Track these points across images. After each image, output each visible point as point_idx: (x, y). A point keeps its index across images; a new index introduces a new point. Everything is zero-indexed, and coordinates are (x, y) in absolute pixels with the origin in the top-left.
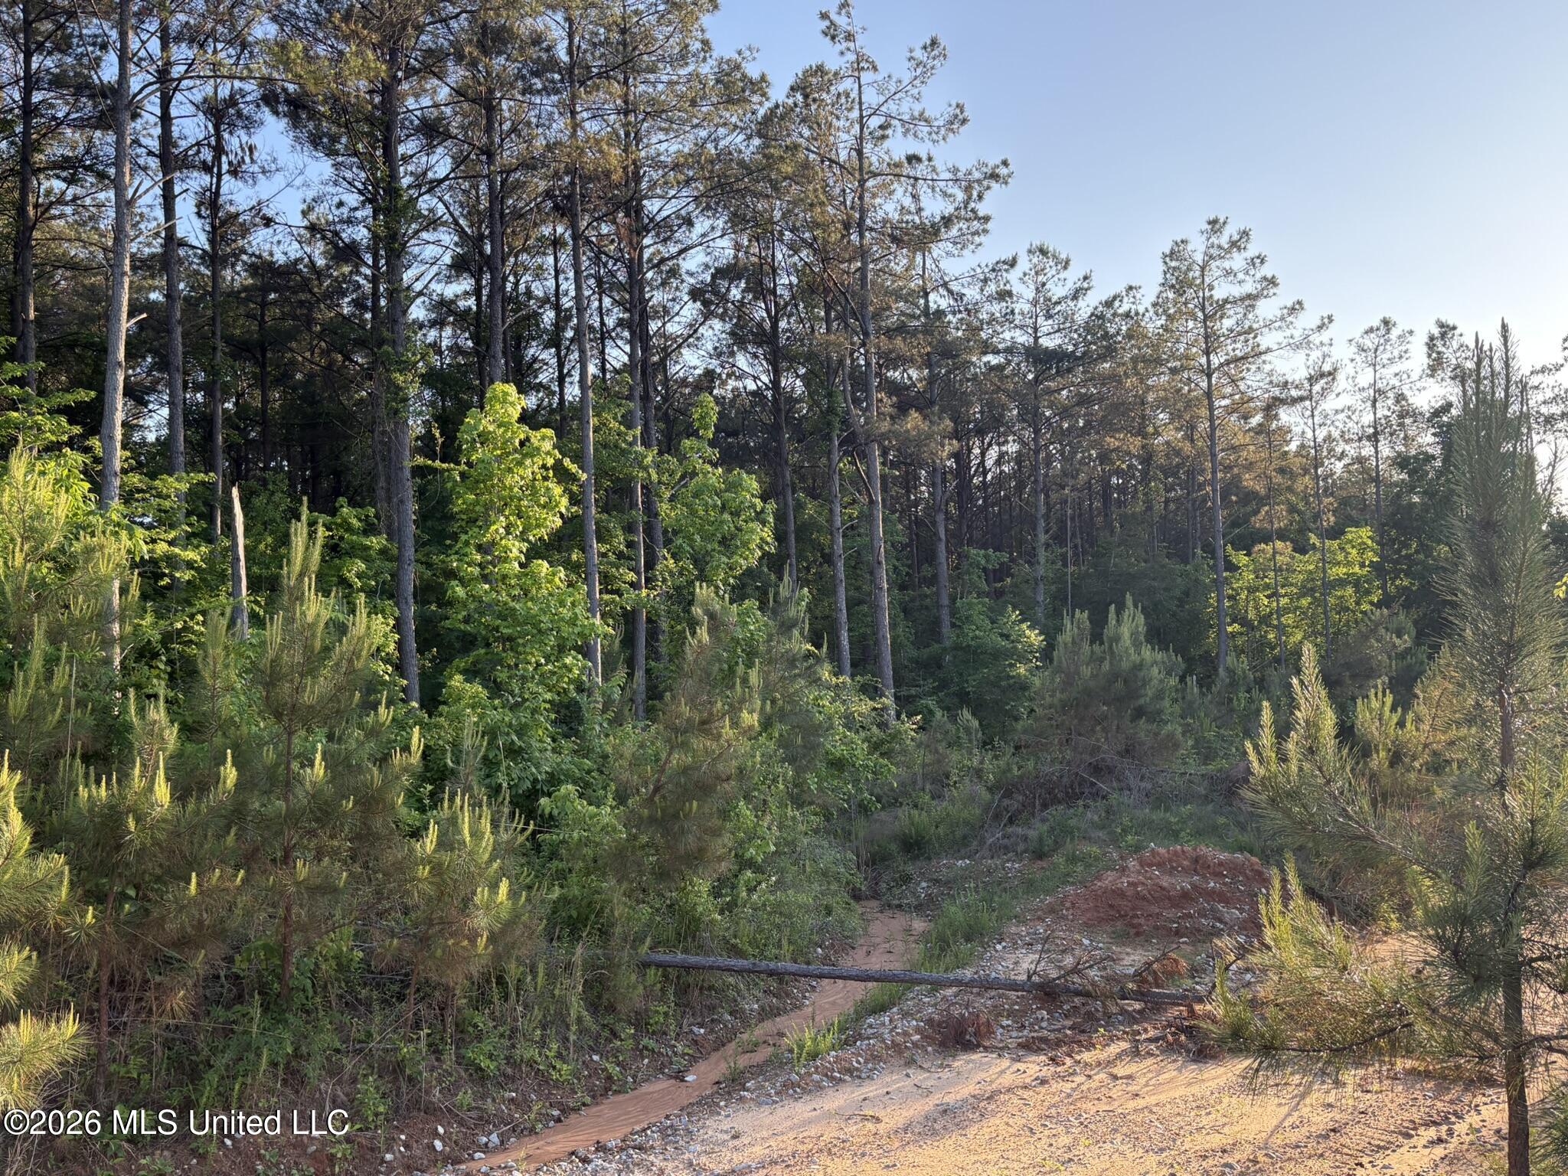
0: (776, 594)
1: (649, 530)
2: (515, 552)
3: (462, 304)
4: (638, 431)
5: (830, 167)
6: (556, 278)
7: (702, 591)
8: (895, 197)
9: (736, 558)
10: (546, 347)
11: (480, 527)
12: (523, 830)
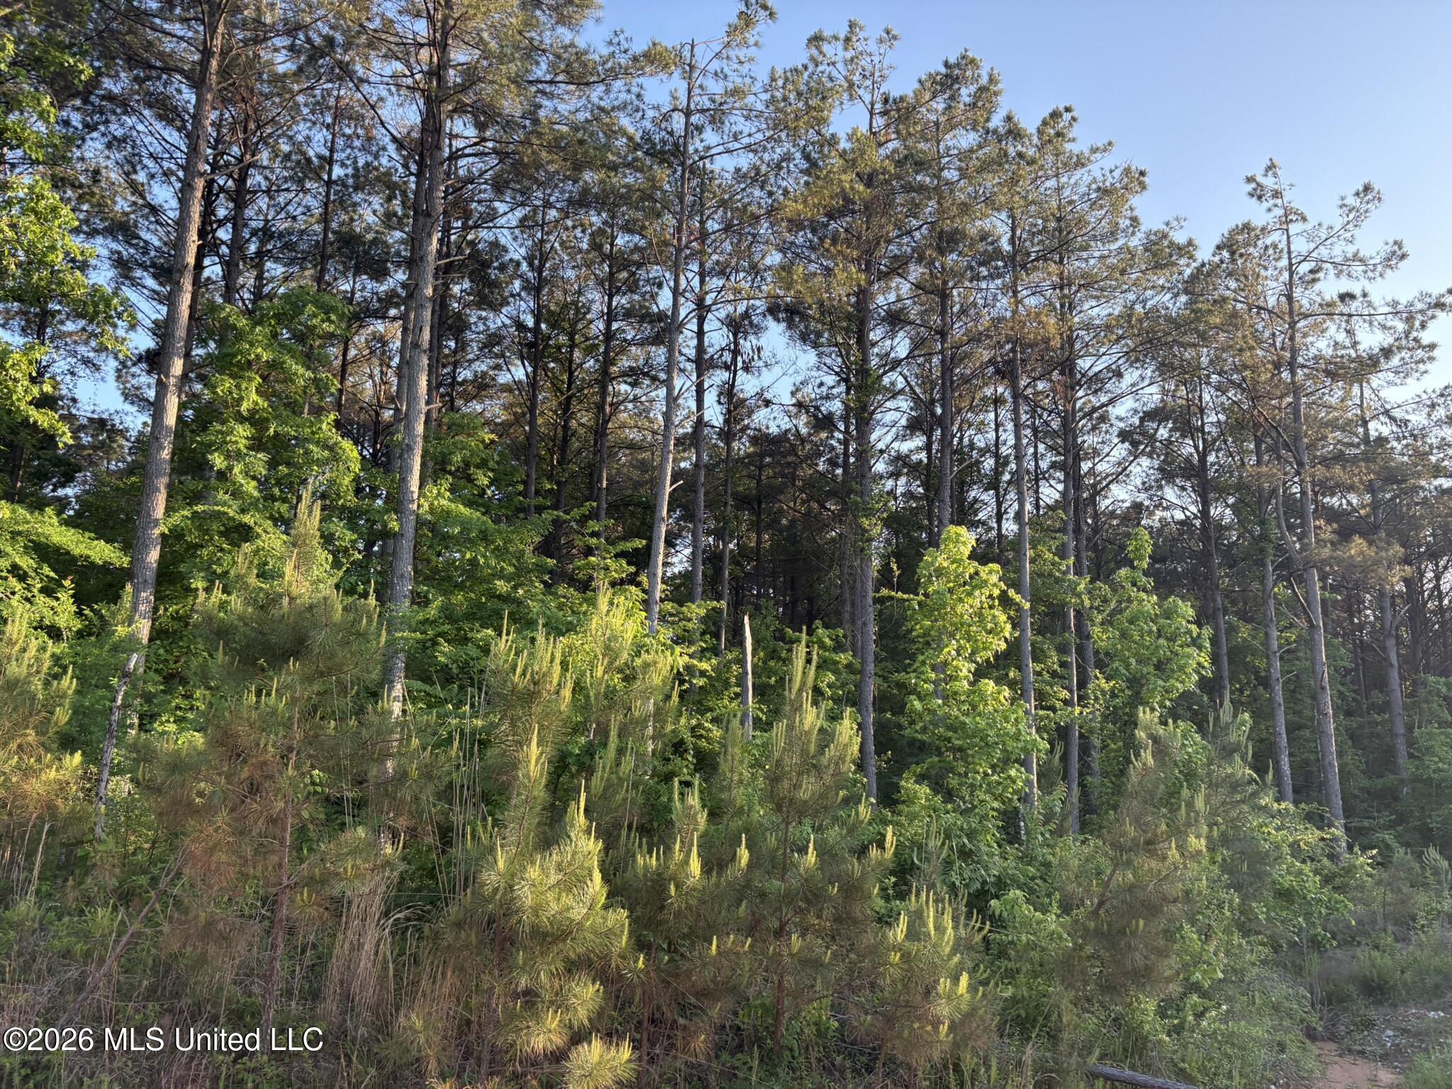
0: (1217, 719)
1: (1081, 651)
2: (965, 672)
3: (914, 458)
4: (1072, 560)
5: (1258, 313)
6: (997, 430)
7: (1144, 715)
8: (1327, 334)
9: (1172, 681)
10: (986, 490)
11: (934, 649)
12: (981, 929)
